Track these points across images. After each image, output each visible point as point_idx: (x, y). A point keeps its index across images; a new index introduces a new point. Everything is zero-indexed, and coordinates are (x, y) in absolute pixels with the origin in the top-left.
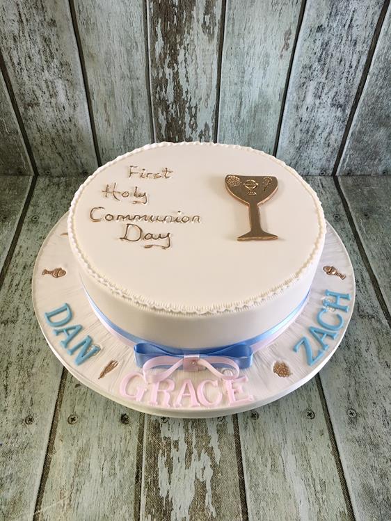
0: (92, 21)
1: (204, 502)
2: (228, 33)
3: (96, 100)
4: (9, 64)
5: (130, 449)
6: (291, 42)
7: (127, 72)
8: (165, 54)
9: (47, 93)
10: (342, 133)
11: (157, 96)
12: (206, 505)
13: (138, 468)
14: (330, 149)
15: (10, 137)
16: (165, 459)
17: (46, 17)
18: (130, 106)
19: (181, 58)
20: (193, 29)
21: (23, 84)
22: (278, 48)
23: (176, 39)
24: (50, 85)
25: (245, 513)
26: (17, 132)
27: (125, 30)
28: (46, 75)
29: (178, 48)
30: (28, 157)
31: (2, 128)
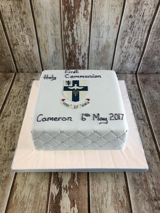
0: (40, 12)
2: (93, 18)
3: (41, 43)
4: (7, 29)
6: (119, 22)
7: (53, 33)
8: (68, 26)
9: (22, 40)
10: (139, 58)
11: (65, 42)
14: (135, 64)
15: (7, 57)
17: (22, 11)
18: (54, 45)
19: (75, 27)
20: (79, 16)
21: (12, 36)
22: (113, 24)
23: (73, 20)
24: (23, 37)
26: (10, 55)
27: (52, 16)
28: (22, 33)
29: (74, 23)
30: (14, 65)
31: (4, 53)
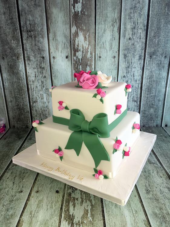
0: (57, 76)
1: (87, 216)
4: (30, 89)
5: (59, 200)
9: (41, 98)
10: (138, 111)
12: (88, 216)
13: (62, 206)
15: (26, 114)
16: (73, 203)
17: (43, 75)
21: (33, 95)
24: (42, 95)
25: (104, 219)
26: (29, 112)
27: (66, 78)
30: (31, 121)
31: (24, 110)
